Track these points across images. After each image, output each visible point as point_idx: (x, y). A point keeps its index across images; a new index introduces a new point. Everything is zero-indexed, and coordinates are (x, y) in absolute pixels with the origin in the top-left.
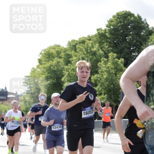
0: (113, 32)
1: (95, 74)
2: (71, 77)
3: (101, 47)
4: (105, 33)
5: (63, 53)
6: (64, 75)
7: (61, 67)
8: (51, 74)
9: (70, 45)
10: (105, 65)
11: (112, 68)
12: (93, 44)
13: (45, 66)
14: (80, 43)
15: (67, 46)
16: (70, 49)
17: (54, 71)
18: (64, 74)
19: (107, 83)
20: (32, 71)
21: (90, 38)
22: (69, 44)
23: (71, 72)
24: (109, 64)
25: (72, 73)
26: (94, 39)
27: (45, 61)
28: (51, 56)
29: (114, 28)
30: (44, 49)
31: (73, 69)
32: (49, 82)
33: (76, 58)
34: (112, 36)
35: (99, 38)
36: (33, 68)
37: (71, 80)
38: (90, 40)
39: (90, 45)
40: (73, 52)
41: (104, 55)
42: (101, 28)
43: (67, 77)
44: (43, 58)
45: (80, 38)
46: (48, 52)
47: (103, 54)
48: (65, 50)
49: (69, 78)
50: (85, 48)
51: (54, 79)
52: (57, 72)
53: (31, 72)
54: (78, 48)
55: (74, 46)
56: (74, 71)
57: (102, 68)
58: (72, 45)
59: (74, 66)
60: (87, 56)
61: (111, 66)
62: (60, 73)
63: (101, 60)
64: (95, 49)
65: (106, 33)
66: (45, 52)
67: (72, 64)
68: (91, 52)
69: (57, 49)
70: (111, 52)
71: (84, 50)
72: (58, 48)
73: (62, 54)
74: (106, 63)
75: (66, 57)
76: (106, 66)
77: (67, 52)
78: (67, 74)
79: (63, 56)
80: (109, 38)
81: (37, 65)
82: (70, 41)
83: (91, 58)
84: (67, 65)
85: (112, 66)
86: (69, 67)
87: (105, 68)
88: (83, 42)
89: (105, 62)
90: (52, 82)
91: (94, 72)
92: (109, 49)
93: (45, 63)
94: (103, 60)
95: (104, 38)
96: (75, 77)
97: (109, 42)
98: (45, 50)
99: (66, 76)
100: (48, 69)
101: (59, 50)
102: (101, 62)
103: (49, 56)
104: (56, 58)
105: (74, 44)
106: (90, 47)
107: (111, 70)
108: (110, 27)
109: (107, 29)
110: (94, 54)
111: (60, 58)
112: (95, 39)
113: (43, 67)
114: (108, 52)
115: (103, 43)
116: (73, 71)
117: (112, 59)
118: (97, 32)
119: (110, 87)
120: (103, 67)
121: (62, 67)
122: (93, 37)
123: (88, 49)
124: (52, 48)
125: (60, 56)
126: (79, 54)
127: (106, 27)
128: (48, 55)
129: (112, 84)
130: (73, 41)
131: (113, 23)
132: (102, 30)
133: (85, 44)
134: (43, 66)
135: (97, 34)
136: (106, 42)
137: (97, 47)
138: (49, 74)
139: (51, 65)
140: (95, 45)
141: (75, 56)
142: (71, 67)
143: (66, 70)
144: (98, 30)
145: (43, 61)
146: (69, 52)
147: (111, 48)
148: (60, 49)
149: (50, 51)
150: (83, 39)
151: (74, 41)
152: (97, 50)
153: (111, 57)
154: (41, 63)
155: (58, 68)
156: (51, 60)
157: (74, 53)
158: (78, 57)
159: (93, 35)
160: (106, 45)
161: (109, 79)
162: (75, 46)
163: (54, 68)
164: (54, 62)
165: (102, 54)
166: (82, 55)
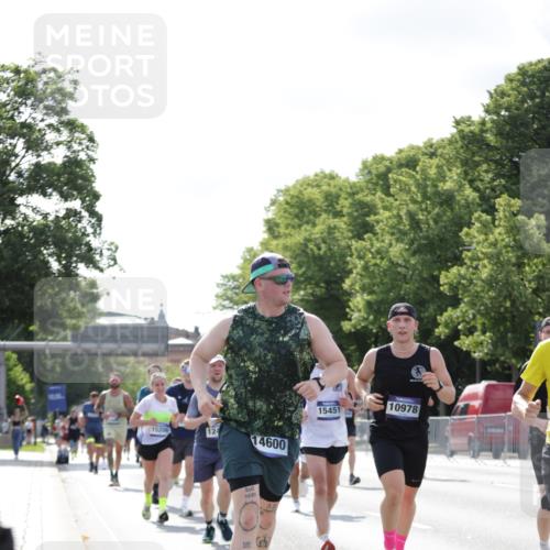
0: (508, 128)
1: (452, 266)
2: (372, 275)
3: (469, 177)
4: (482, 131)
5: (346, 199)
6: (350, 272)
7: (339, 246)
8: (308, 268)
9: (370, 172)
10: (486, 234)
11: (506, 247)
12: (445, 168)
13: (289, 241)
14: (401, 166)
15: (357, 176)
16: (370, 185)
17: (318, 260)
18: (350, 267)
19: (492, 294)
20: (245, 260)
21: (432, 150)
22: (366, 171)
23: (373, 261)
24: (499, 233)
25: (376, 265)
26: (445, 151)
27: (287, 227)
28: (306, 211)
29: (509, 117)
30: (283, 188)
31: (378, 252)
32: (302, 293)
33: (387, 214)
34: (504, 141)
35: (462, 147)
36: (250, 250)
37: (374, 285)
38: (432, 155)
39: (432, 172)
40: (379, 194)
41: (480, 205)
42: (470, 117)
43: (361, 275)
44: (281, 217)
45: (401, 151)
46: (297, 197)
47: (478, 200)
48: (354, 190)
49: (366, 281)
50: (416, 180)
51: (317, 285)
52: (329, 262)
53: (242, 261)
54: (395, 181)
55: (381, 175)
56: (382, 258)
57: (474, 245)
58: (374, 172)
59: (383, 241)
60: (424, 206)
61: (503, 240)
62: (337, 265)
63: (473, 221)
64: (448, 185)
65: (486, 131)
66: (289, 199)
67: (375, 234)
68: (437, 194)
69: (325, 188)
70: (502, 193)
71: (413, 189)
72: (329, 185)
73: (345, 204)
74: (486, 229)
75: (357, 211)
76: (487, 239)
77: (359, 197)
78: (359, 266)
79: (345, 211)
80: (496, 148)
81: (261, 240)
82: (370, 159)
83: (438, 214)
84: (360, 237)
85: (507, 240)
86: (367, 244)
87: (486, 244)
88: (410, 163)
89: (485, 225)
90: (312, 294)
91: (447, 261)
92: (495, 183)
93: (287, 232)
94: (478, 219)
95: (480, 148)
96: (385, 275)
97: (496, 162)
98: (287, 190)
99: (357, 274)
100: (298, 252)
101: (333, 190)
102: (469, 225)
103: (302, 211)
104: (324, 216)
105: (382, 169)
106: (434, 176)
107: (504, 251)
108: (498, 114)
109: (488, 118)
110: (447, 200)
111: (338, 214)
112: (449, 151)
113: (280, 246)
114: (493, 194)
115: (478, 164)
116: (379, 256)
117: (506, 217)
118: (455, 131)
119: (501, 306)
120: (478, 243)
121: (343, 243)
122: (444, 147)
123: (426, 186)
124: (308, 185)
125: (338, 208)
126: (398, 203)
127: (483, 114)
128: (298, 207)
129: (509, 296)
130: (379, 159)
131: (506, 99)
132: (472, 123)
133: (418, 168)
134: (281, 242)
135: (457, 137)
136: (487, 160)
137: (455, 178)
138: (304, 269)
139: (308, 240)
140: (450, 170)
141: (385, 208)
142: (372, 245)
143: (355, 254)
144: (457, 123)
145: (282, 225)
146: (367, 195)
147: (503, 182)
148: (335, 186)
149: (305, 192)
150: (412, 154)
151: (383, 158)
152: (457, 187)
153: (504, 211)
154: (276, 234)
155: (330, 249)
156: (307, 223)
157: (382, 200)
158: (395, 212)
159: (443, 140)
160: (486, 171)
161: (497, 284)
162: (384, 176)
163: (319, 249)
164: (318, 231)
165: (474, 199)
166: (407, 205)
